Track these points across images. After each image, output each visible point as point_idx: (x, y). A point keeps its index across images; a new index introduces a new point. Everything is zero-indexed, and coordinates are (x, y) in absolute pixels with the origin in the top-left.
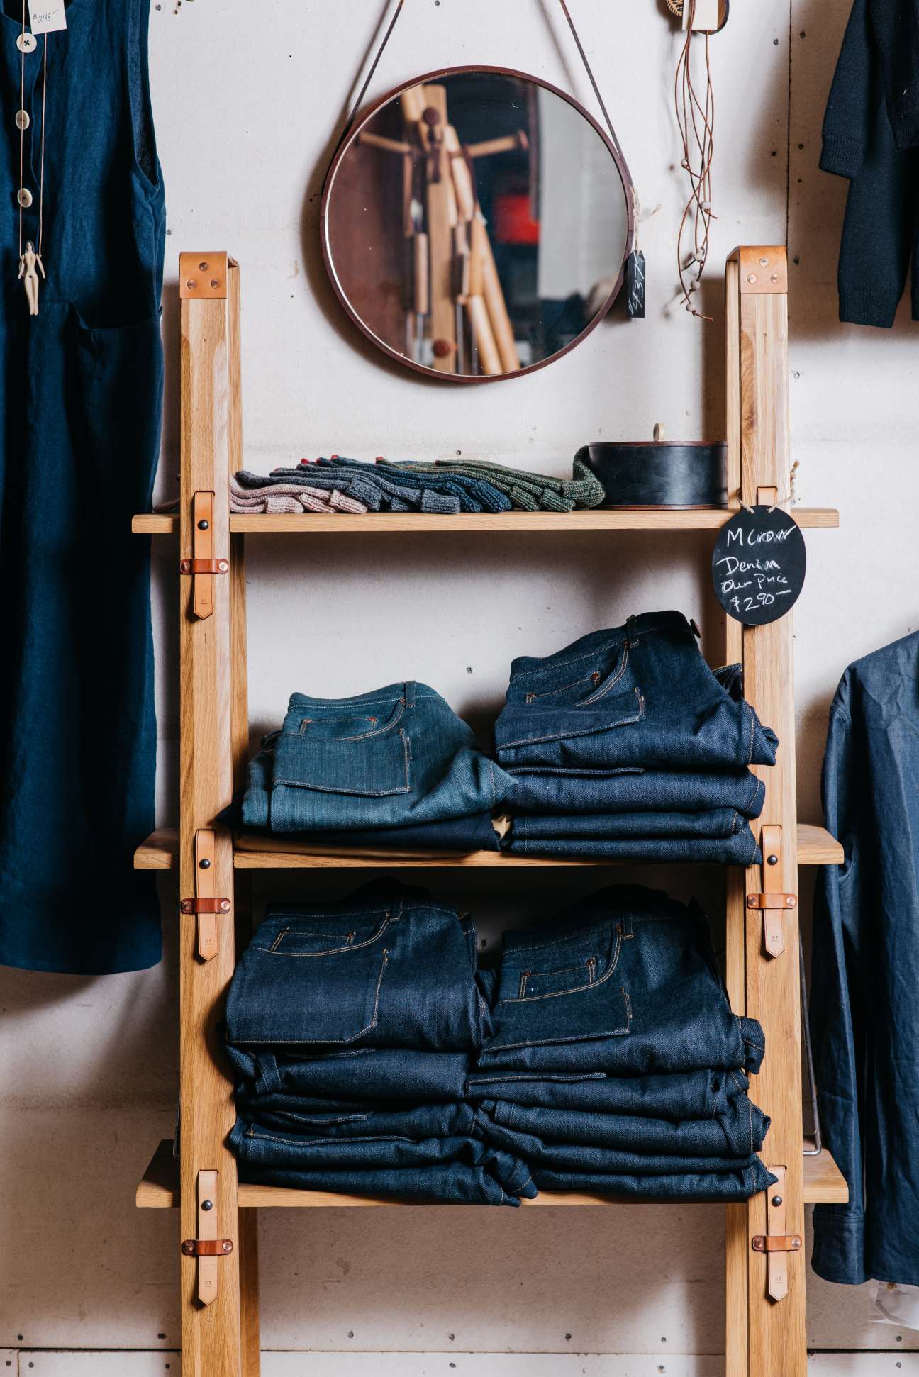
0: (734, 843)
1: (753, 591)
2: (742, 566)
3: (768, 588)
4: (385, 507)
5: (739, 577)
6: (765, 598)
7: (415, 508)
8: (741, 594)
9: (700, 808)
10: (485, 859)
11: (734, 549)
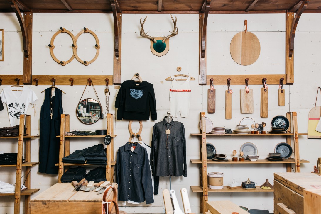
0: (105, 163)
1: (107, 142)
2: (106, 140)
3: (108, 142)
4: (78, 135)
5: (106, 141)
6: (108, 143)
7: (80, 135)
8: (106, 142)
9: (102, 160)
10: (85, 165)
11: (106, 139)
